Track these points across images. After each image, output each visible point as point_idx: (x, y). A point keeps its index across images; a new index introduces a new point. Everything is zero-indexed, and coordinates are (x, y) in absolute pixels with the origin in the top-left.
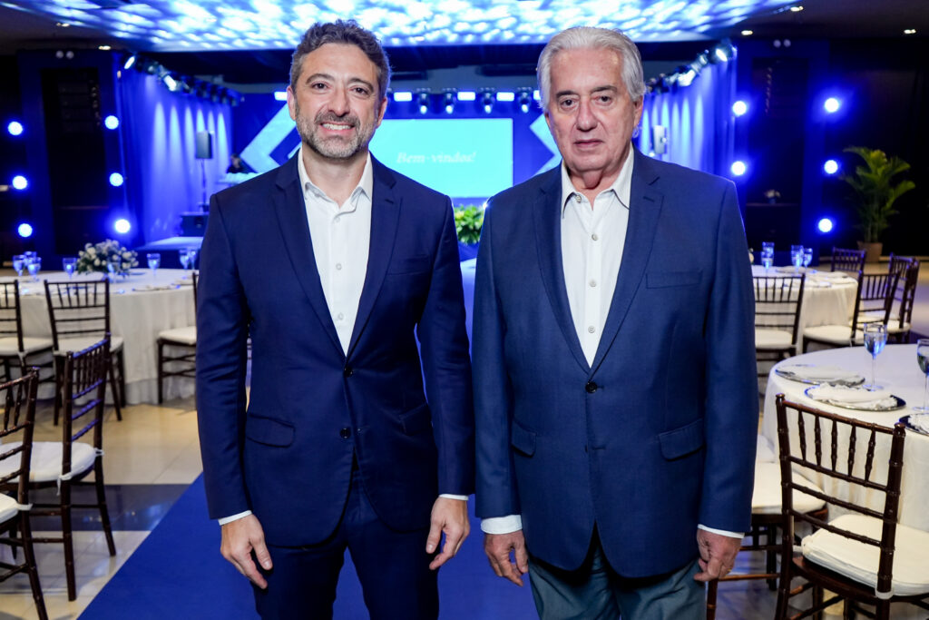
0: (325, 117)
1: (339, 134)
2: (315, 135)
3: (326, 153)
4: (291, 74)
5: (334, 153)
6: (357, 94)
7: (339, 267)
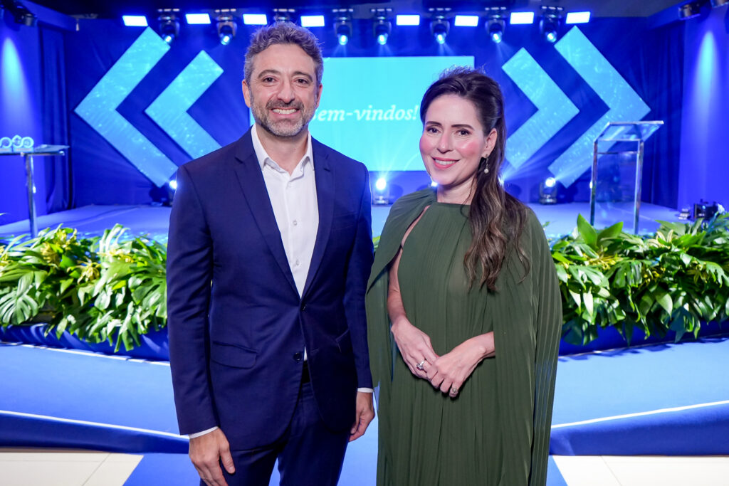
0: (275, 104)
1: (287, 117)
2: (268, 118)
3: (277, 133)
4: (245, 71)
5: (284, 132)
6: (299, 84)
7: (295, 223)
